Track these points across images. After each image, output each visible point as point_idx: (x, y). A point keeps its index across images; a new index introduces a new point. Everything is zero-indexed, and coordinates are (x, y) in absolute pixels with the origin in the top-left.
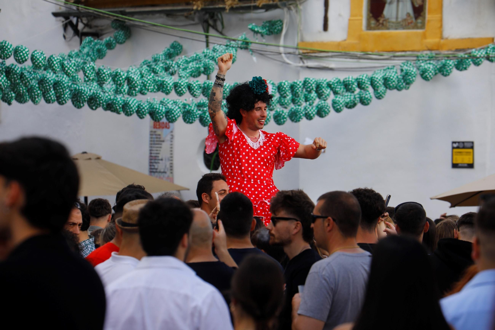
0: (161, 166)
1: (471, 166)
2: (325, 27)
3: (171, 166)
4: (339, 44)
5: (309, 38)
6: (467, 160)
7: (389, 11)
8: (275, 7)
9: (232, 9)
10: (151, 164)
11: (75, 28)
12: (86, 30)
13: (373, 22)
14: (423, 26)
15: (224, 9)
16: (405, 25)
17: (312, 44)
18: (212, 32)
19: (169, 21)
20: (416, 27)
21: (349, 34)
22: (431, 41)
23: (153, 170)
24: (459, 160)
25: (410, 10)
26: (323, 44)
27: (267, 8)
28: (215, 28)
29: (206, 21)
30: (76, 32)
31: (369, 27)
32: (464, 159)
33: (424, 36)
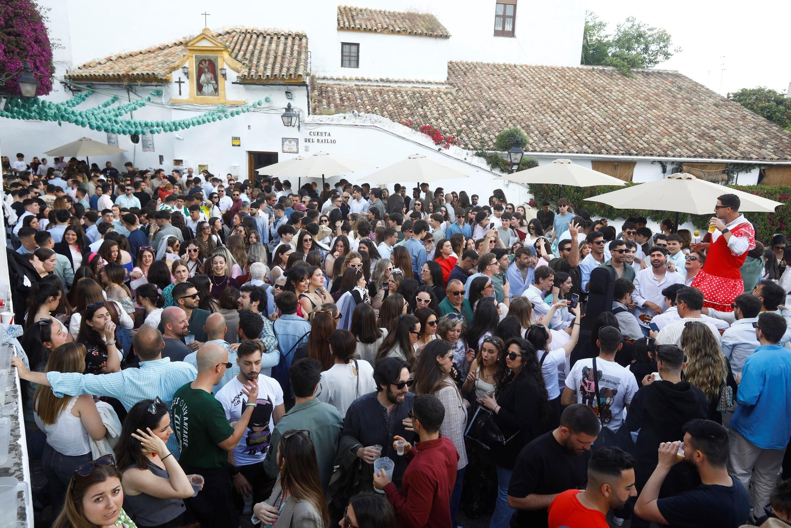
0: (113, 141)
1: (239, 146)
2: (180, 94)
3: (117, 141)
4: (186, 100)
5: (173, 98)
6: (238, 143)
7: (205, 89)
8: (161, 86)
9: (141, 85)
10: (108, 140)
11: (69, 87)
12: (74, 89)
13: (199, 93)
14: (218, 95)
15: (138, 85)
16: (211, 94)
17: (175, 100)
18: (130, 93)
19: (111, 88)
20: (215, 95)
21: (190, 97)
22: (222, 101)
23: (109, 142)
24: (235, 143)
25: (213, 89)
26: (180, 100)
27: (156, 86)
28: (132, 91)
29: (128, 89)
30: (70, 89)
31: (197, 95)
32: (237, 143)
33: (219, 99)
